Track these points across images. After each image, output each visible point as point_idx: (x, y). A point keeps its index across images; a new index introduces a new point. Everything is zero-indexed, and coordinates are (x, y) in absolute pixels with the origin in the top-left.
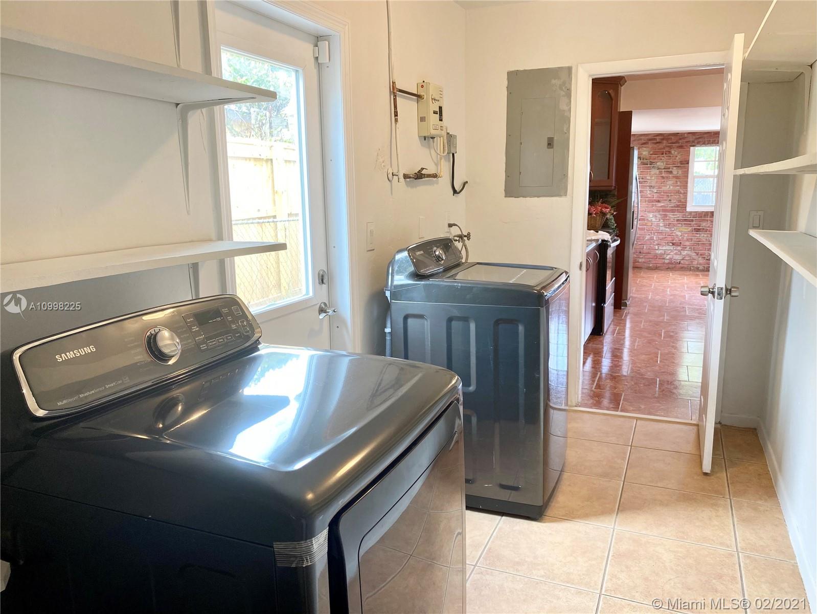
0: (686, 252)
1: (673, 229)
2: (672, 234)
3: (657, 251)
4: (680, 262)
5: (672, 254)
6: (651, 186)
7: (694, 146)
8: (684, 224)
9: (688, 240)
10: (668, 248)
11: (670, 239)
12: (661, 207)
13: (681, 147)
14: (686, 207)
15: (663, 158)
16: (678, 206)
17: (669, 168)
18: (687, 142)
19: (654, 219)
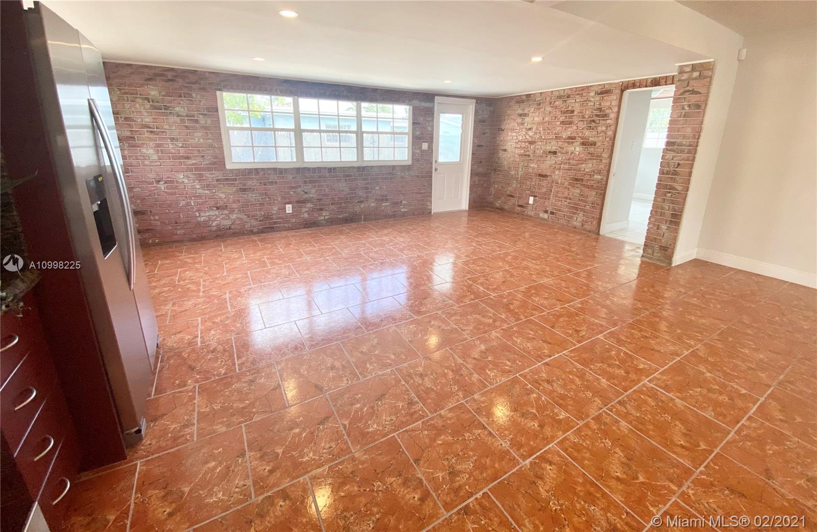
0: (234, 216)
1: (214, 191)
2: (213, 198)
3: (199, 219)
4: (230, 227)
5: (218, 219)
6: (173, 138)
7: (220, 90)
8: (226, 184)
9: (234, 202)
10: (211, 213)
11: (212, 203)
12: (193, 164)
13: (203, 89)
14: (224, 164)
15: (182, 102)
16: (214, 163)
17: (193, 116)
18: (210, 84)
19: (186, 181)
